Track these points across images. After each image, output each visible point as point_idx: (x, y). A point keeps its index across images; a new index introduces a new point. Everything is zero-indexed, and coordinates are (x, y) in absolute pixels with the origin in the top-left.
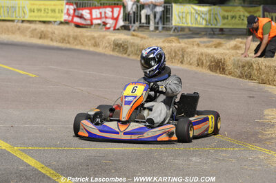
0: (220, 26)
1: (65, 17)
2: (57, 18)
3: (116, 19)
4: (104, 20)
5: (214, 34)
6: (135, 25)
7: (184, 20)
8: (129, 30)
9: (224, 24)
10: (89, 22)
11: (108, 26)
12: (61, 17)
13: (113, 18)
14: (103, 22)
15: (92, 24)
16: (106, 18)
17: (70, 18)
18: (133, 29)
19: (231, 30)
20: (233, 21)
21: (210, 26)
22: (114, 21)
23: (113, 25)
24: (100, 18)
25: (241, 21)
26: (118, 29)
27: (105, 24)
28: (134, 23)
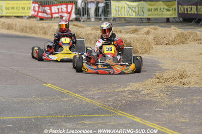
0: (146, 16)
1: (32, 13)
2: (26, 13)
3: (70, 13)
4: (61, 14)
5: (142, 22)
6: (84, 17)
7: (119, 12)
8: (80, 21)
9: (149, 15)
10: (50, 16)
11: (64, 18)
12: (29, 13)
13: (67, 12)
14: (61, 16)
15: (52, 17)
16: (62, 12)
17: (36, 14)
18: (82, 20)
19: (156, 19)
20: (156, 12)
21: (138, 17)
22: (69, 15)
23: (68, 18)
24: (58, 13)
25: (161, 12)
26: (72, 21)
27: (62, 17)
28: (83, 16)
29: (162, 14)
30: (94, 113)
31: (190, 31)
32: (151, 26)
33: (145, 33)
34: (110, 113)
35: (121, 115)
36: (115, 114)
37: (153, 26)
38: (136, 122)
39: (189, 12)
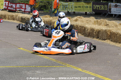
9: (75, 10)
12: (2, 7)
15: (16, 10)
17: (6, 8)
20: (79, 9)
24: (20, 8)
25: (83, 9)
29: (83, 10)
30: (53, 65)
31: (102, 19)
32: (78, 16)
33: (75, 20)
34: (62, 65)
35: (69, 66)
36: (66, 66)
37: (79, 16)
38: (79, 71)
39: (99, 9)
